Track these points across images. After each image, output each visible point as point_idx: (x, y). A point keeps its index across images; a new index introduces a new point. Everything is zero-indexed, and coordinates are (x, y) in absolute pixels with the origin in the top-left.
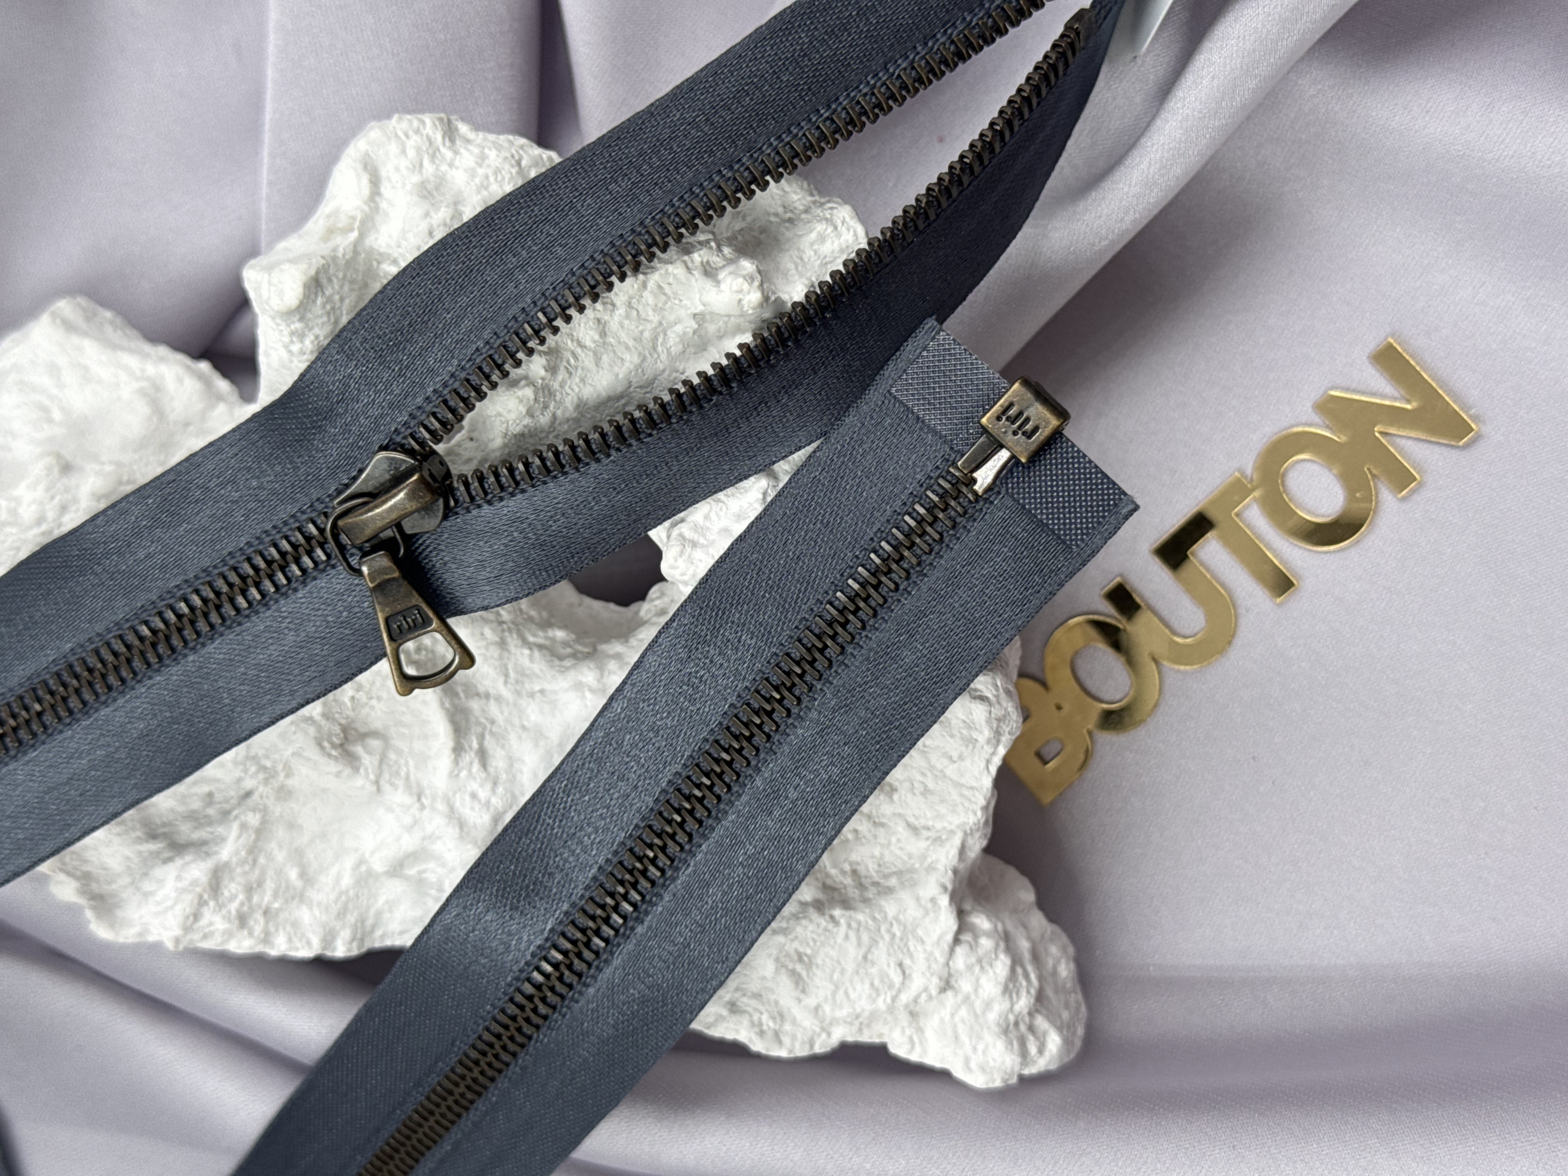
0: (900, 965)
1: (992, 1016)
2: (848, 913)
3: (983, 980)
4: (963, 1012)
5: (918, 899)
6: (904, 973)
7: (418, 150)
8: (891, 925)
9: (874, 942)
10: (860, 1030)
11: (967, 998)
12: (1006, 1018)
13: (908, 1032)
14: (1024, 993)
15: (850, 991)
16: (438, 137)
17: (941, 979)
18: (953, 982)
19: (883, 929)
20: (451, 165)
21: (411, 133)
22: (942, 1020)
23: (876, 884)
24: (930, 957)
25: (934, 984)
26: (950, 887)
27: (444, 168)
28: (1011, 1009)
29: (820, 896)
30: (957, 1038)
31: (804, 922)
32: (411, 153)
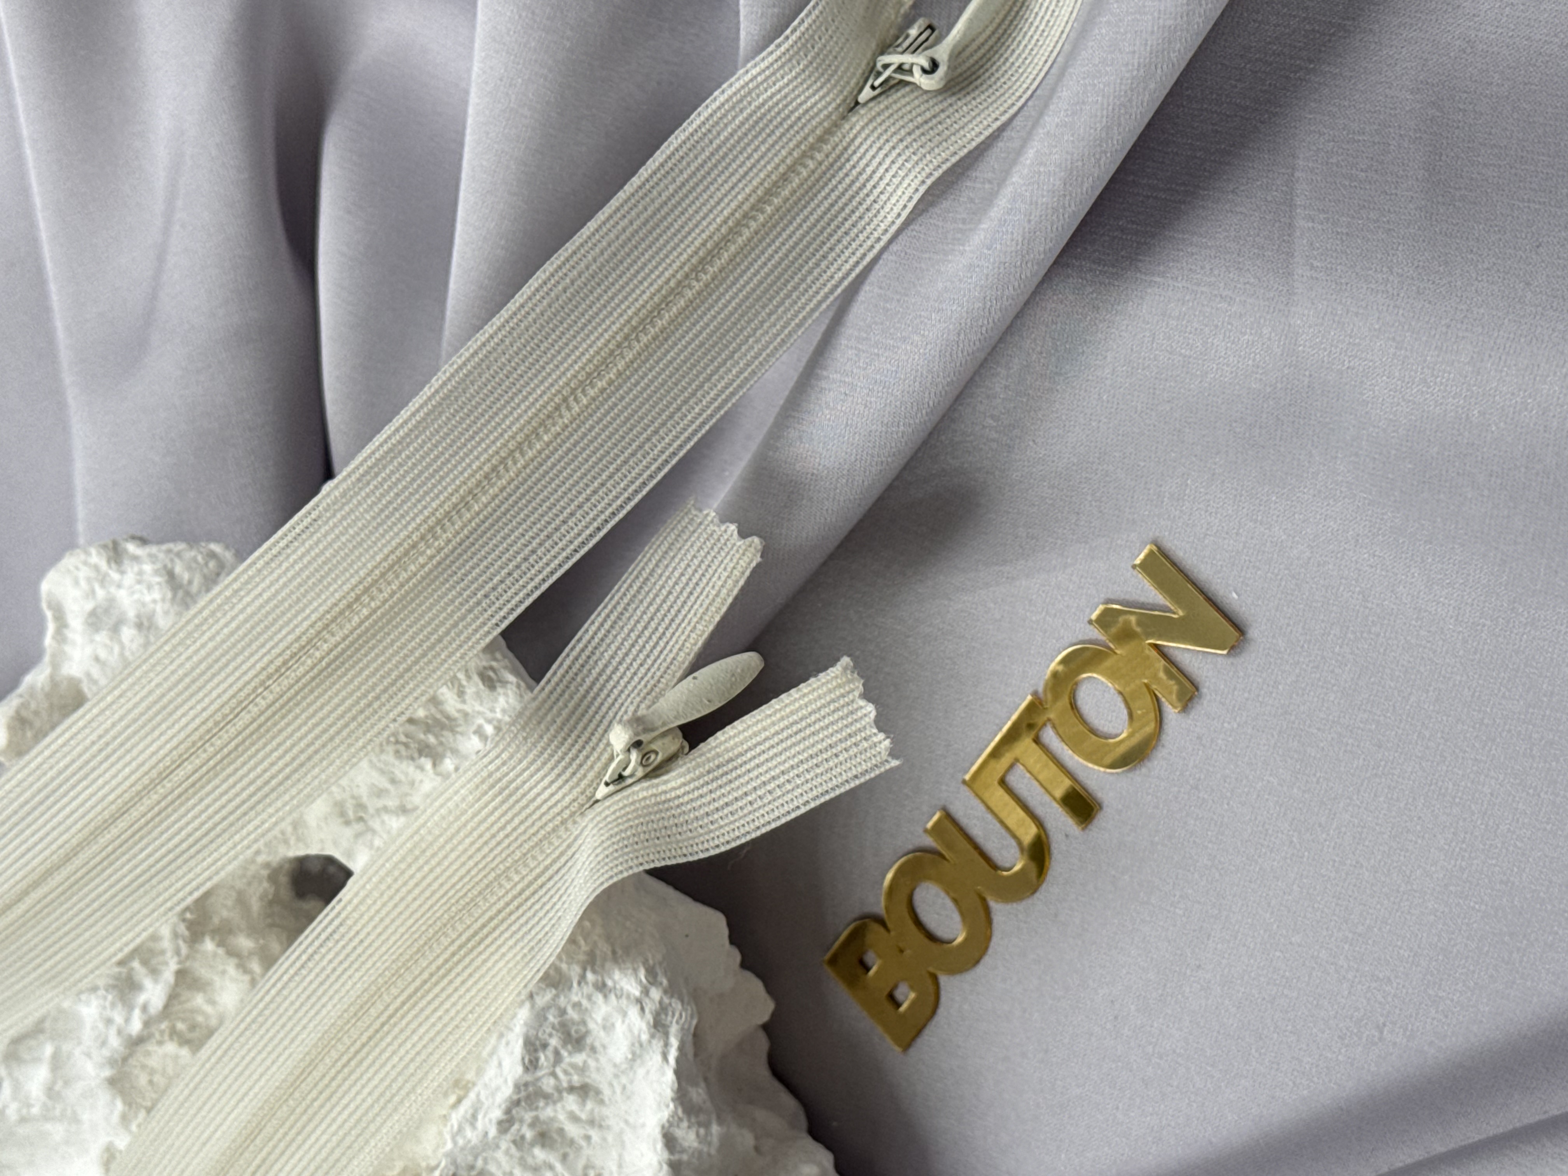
7: (89, 580)
16: (103, 565)
20: (119, 586)
21: (81, 566)
27: (113, 590)
32: (83, 583)
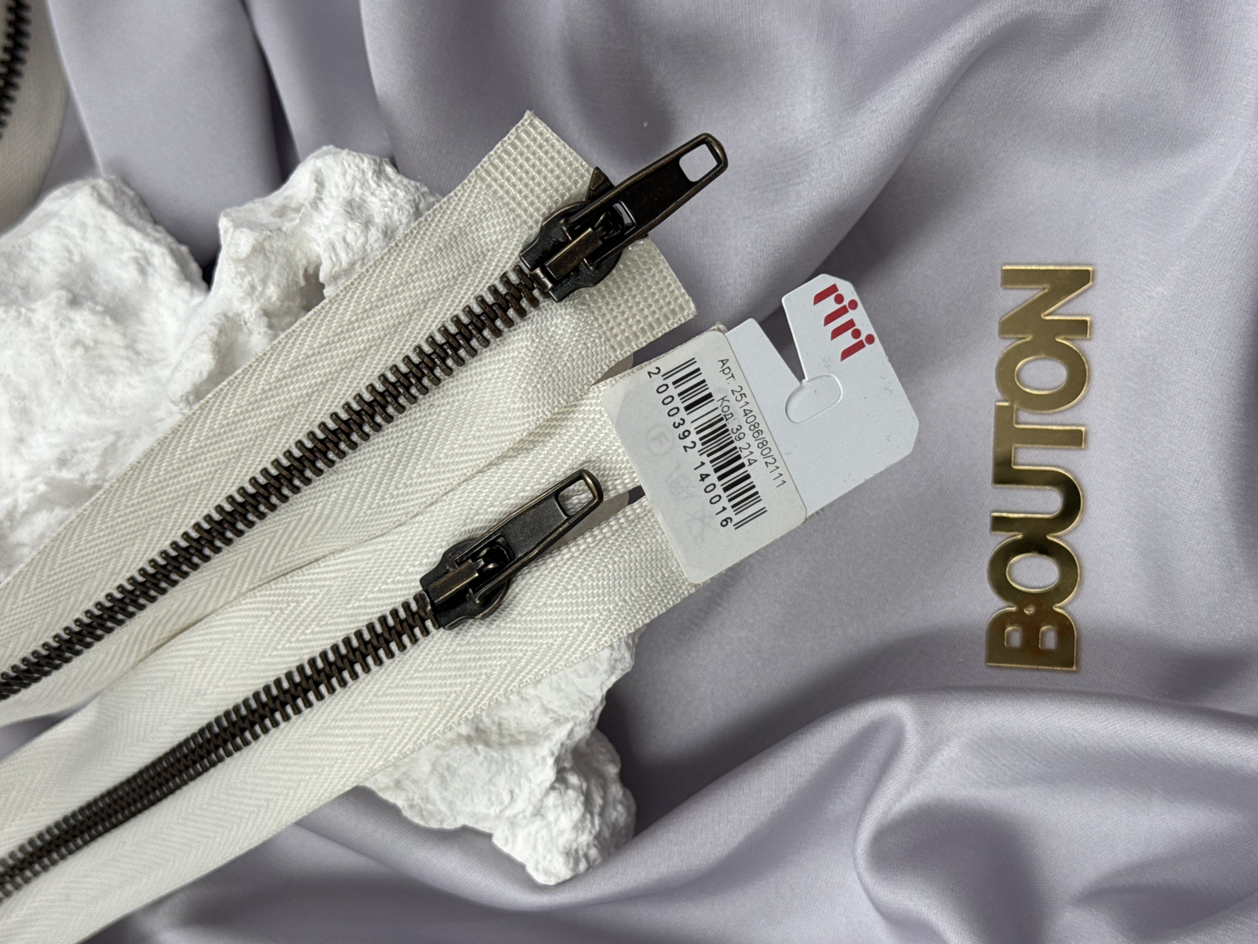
0: (512, 792)
1: (562, 841)
2: (487, 749)
3: (563, 817)
4: (544, 832)
5: (534, 754)
6: (512, 797)
8: (513, 765)
9: (499, 772)
10: (476, 822)
11: (548, 825)
12: (571, 844)
13: (507, 833)
14: (587, 832)
15: (475, 798)
17: (535, 807)
18: (543, 811)
19: (507, 765)
22: (529, 834)
23: (511, 736)
24: (531, 792)
25: (530, 810)
26: (556, 754)
28: (576, 840)
29: (473, 733)
30: (535, 847)
31: (456, 747)
